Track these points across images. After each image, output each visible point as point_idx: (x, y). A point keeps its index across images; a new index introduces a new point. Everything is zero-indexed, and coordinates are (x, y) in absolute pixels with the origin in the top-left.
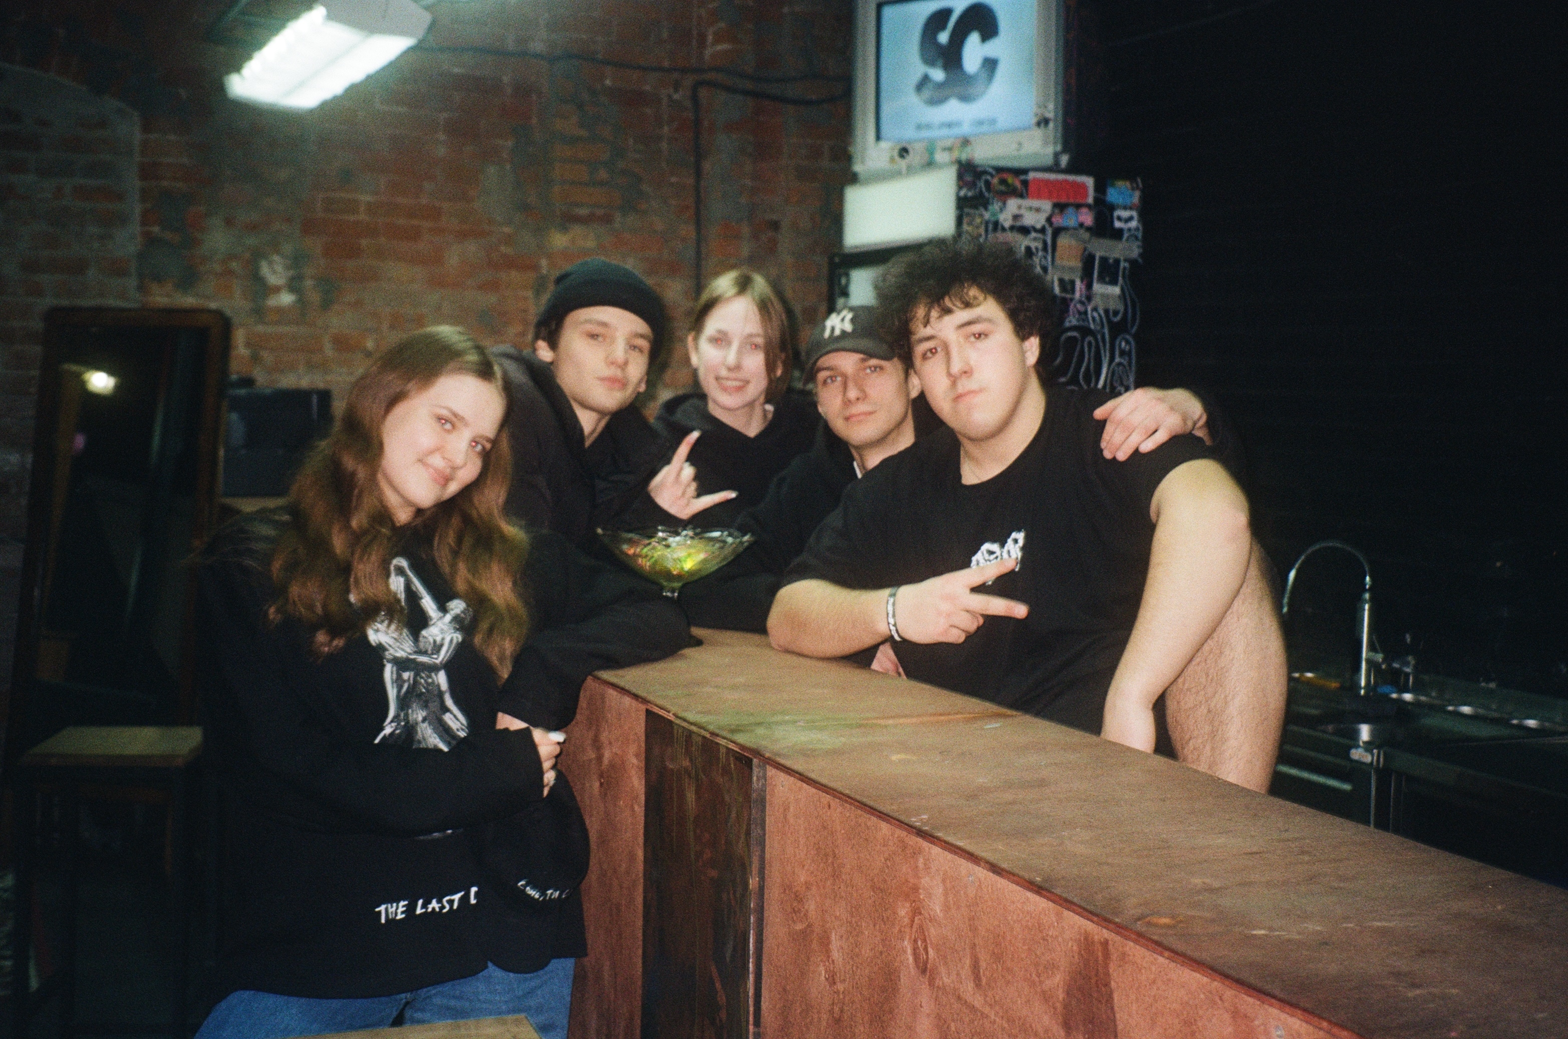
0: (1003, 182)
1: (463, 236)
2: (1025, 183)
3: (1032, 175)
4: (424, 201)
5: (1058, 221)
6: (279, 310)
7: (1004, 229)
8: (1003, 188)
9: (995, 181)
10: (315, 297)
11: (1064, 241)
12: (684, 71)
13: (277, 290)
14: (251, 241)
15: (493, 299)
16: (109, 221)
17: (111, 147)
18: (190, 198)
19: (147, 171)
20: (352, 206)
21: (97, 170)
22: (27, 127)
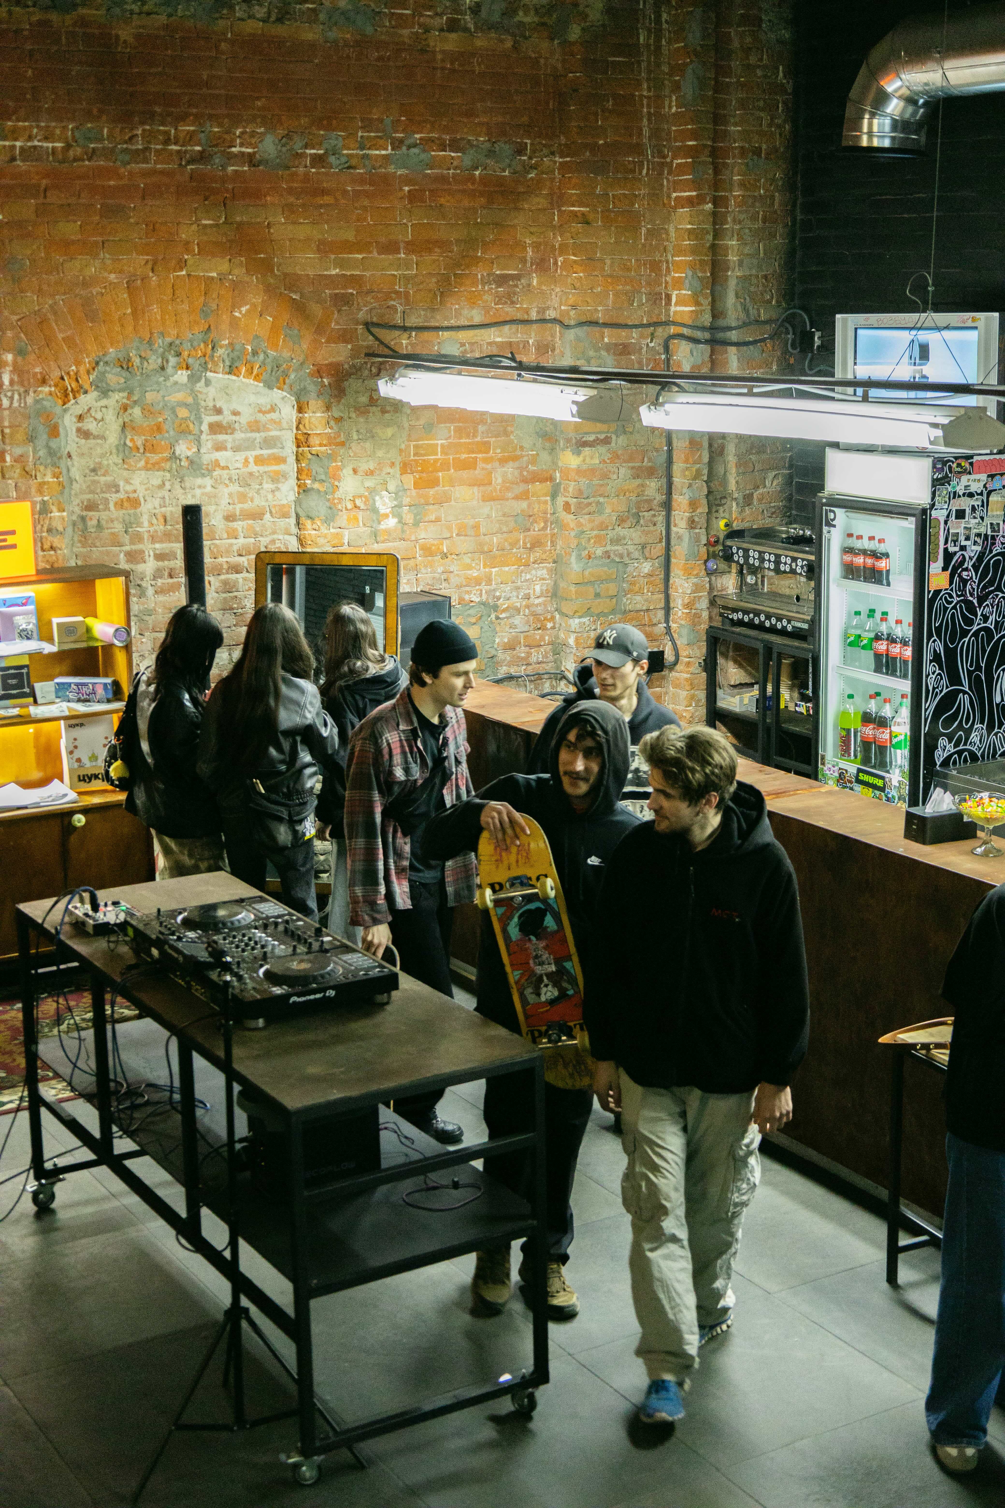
0: (959, 465)
1: (503, 461)
2: (971, 464)
3: (976, 458)
4: (479, 439)
5: (990, 487)
6: (388, 532)
7: (959, 496)
8: (959, 469)
9: (955, 465)
10: (409, 518)
11: (993, 498)
12: (656, 324)
13: (386, 516)
14: (370, 483)
15: (524, 505)
16: (277, 478)
17: (278, 423)
18: (331, 457)
19: (302, 441)
20: (433, 449)
21: (268, 443)
22: (226, 418)
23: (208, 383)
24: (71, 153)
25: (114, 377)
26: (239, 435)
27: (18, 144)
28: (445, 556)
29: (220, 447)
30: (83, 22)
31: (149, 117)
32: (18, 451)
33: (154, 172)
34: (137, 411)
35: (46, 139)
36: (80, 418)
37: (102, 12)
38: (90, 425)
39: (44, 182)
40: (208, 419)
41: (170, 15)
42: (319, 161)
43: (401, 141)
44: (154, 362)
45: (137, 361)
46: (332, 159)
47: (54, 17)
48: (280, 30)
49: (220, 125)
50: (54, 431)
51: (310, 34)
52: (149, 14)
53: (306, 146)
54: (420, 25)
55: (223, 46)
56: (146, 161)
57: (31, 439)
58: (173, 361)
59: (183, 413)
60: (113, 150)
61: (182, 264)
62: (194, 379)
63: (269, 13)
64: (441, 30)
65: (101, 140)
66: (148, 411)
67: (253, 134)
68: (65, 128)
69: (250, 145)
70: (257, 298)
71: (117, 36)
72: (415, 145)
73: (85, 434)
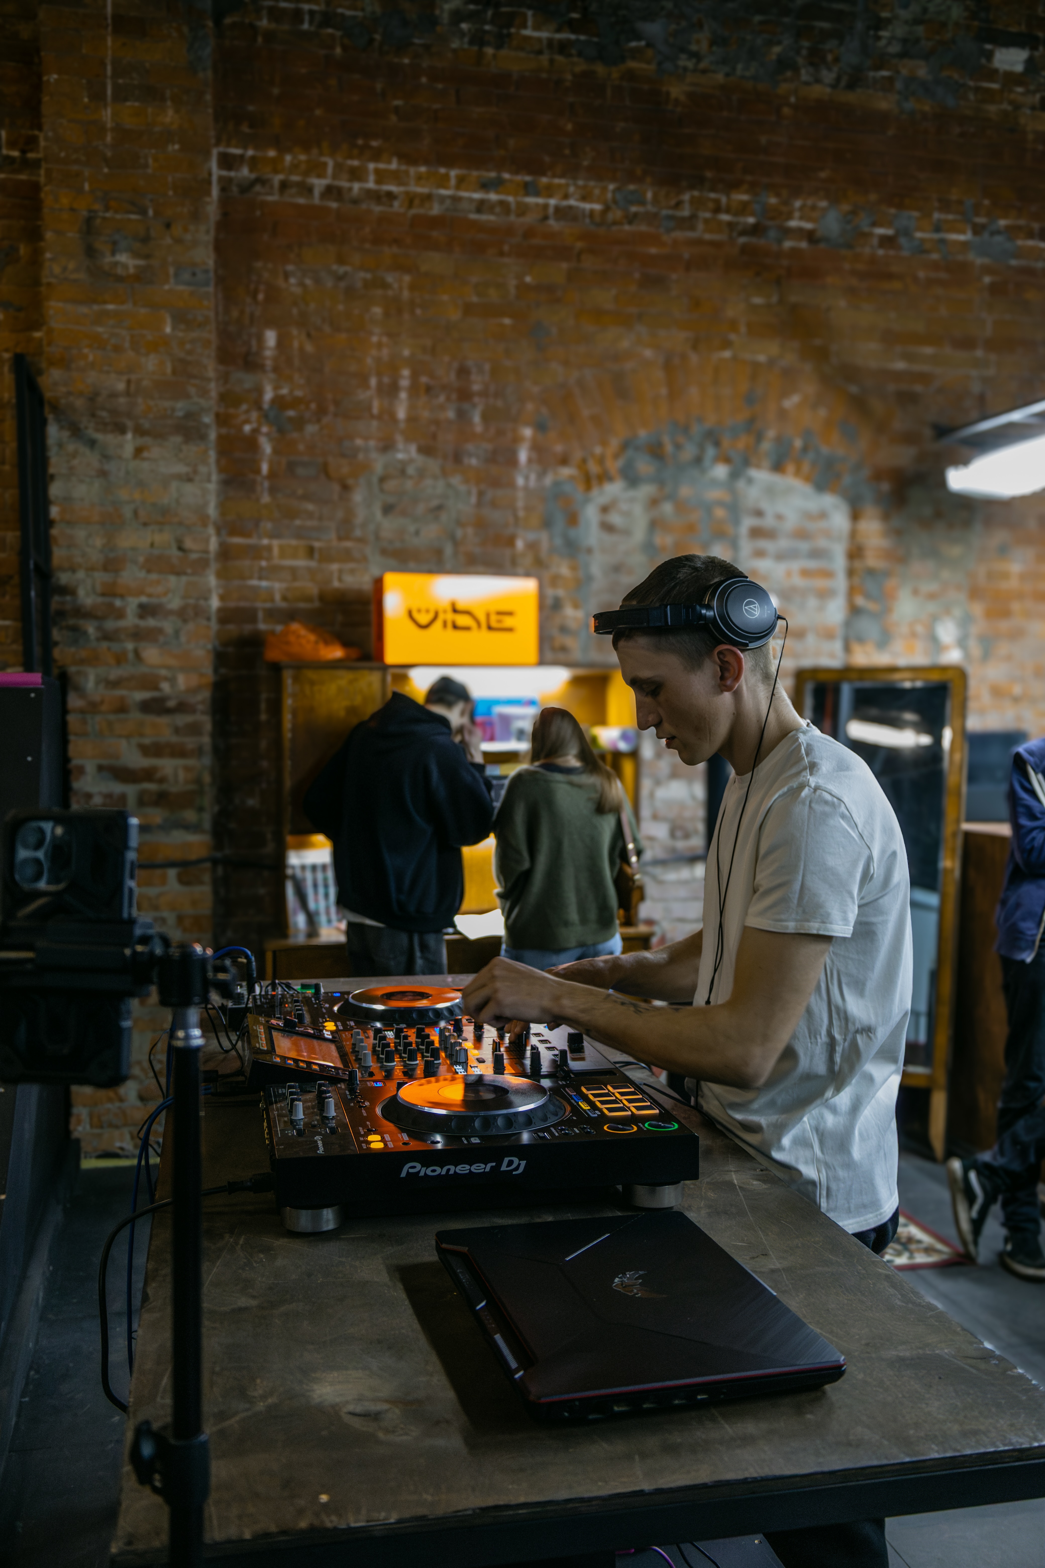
13: (949, 648)
14: (931, 607)
16: (824, 595)
17: (828, 534)
18: (887, 574)
19: (855, 553)
20: (1005, 576)
21: (816, 554)
22: (769, 522)
23: (750, 481)
24: (610, 216)
25: (644, 466)
26: (783, 543)
27: (552, 202)
28: (1016, 700)
29: (760, 554)
30: (631, 76)
31: (698, 182)
32: (531, 536)
33: (699, 242)
34: (667, 508)
35: (584, 198)
36: (605, 509)
37: (653, 67)
38: (615, 519)
39: (579, 245)
40: (748, 523)
41: (727, 75)
42: (887, 242)
43: (983, 227)
44: (689, 451)
45: (669, 448)
46: (903, 241)
47: (600, 69)
48: (851, 97)
49: (778, 195)
50: (573, 519)
51: (884, 103)
52: (704, 72)
53: (874, 224)
54: (1011, 102)
55: (786, 111)
56: (693, 228)
57: (547, 524)
58: (710, 452)
59: (720, 513)
60: (655, 215)
61: (726, 344)
62: (735, 475)
63: (838, 79)
64: (1033, 108)
65: (642, 202)
66: (681, 507)
67: (814, 208)
68: (604, 189)
69: (809, 219)
70: (810, 388)
71: (668, 94)
72: (998, 232)
73: (608, 528)
